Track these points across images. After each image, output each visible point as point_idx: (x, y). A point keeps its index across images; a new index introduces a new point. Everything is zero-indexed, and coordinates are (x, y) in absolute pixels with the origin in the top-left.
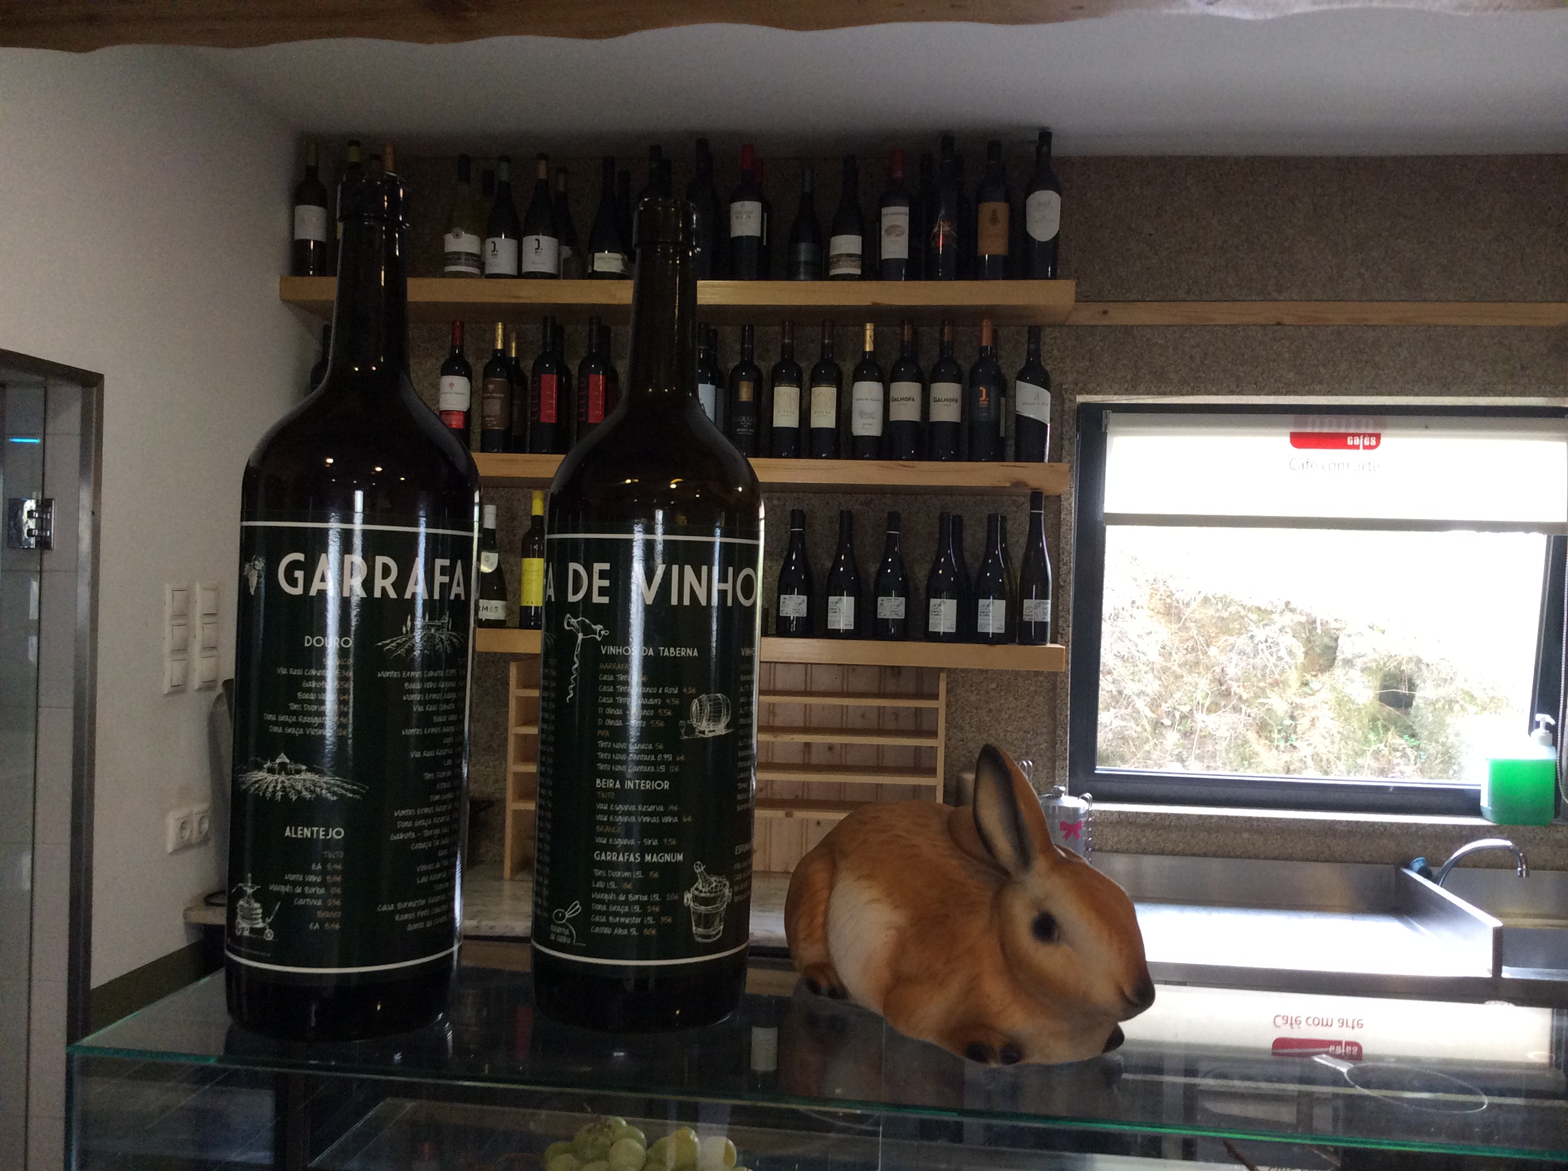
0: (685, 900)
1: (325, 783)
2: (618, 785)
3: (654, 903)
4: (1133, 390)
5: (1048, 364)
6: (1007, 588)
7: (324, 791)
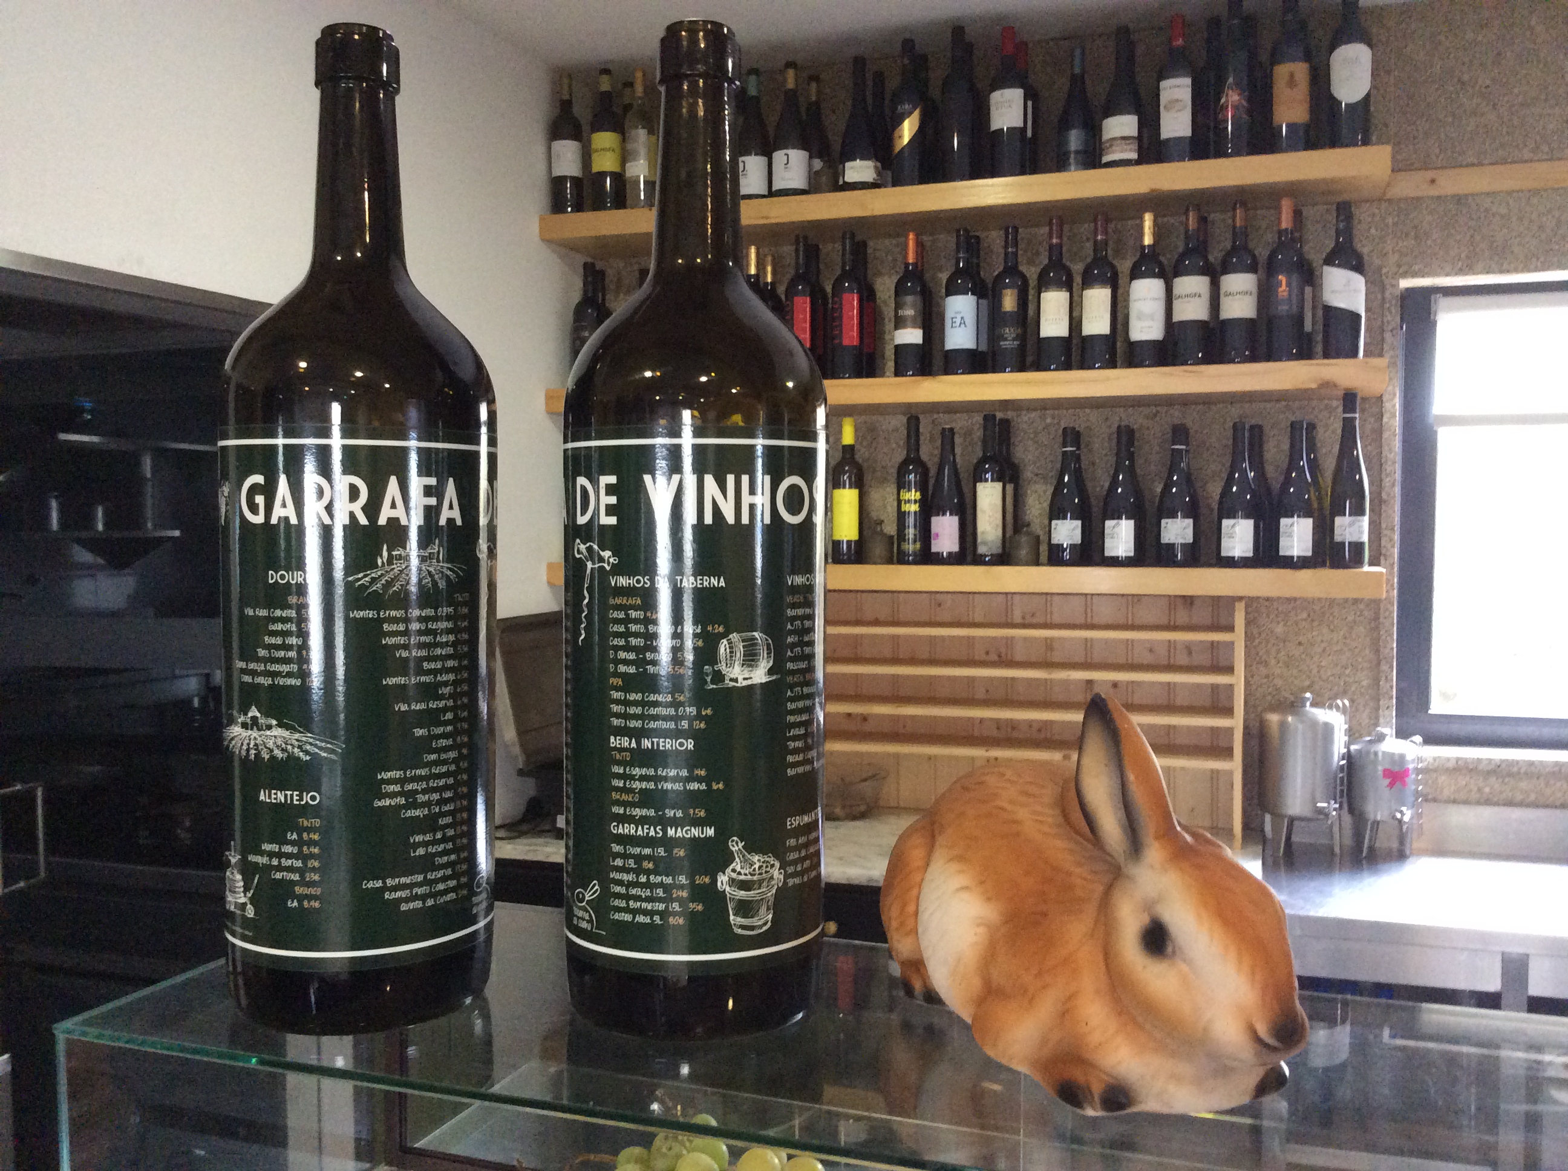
0: (719, 884)
1: (297, 740)
2: (634, 745)
3: (682, 887)
4: (1468, 269)
5: (1363, 246)
6: (1315, 505)
7: (296, 750)
